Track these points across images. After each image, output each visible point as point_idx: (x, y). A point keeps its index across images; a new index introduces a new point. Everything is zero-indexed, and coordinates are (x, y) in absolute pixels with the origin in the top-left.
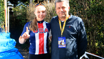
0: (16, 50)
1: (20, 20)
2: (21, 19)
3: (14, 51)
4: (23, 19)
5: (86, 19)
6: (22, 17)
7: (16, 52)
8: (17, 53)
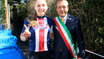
3: (15, 48)
6: (23, 13)
7: (16, 49)
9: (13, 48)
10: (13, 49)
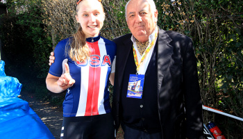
0: (22, 106)
1: (27, 28)
2: (29, 23)
3: (19, 107)
4: (33, 25)
5: (192, 21)
6: (30, 17)
7: (24, 110)
8: (26, 111)
9: (16, 108)
10: (16, 110)
